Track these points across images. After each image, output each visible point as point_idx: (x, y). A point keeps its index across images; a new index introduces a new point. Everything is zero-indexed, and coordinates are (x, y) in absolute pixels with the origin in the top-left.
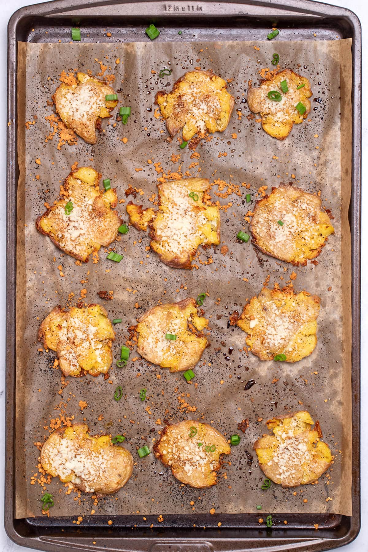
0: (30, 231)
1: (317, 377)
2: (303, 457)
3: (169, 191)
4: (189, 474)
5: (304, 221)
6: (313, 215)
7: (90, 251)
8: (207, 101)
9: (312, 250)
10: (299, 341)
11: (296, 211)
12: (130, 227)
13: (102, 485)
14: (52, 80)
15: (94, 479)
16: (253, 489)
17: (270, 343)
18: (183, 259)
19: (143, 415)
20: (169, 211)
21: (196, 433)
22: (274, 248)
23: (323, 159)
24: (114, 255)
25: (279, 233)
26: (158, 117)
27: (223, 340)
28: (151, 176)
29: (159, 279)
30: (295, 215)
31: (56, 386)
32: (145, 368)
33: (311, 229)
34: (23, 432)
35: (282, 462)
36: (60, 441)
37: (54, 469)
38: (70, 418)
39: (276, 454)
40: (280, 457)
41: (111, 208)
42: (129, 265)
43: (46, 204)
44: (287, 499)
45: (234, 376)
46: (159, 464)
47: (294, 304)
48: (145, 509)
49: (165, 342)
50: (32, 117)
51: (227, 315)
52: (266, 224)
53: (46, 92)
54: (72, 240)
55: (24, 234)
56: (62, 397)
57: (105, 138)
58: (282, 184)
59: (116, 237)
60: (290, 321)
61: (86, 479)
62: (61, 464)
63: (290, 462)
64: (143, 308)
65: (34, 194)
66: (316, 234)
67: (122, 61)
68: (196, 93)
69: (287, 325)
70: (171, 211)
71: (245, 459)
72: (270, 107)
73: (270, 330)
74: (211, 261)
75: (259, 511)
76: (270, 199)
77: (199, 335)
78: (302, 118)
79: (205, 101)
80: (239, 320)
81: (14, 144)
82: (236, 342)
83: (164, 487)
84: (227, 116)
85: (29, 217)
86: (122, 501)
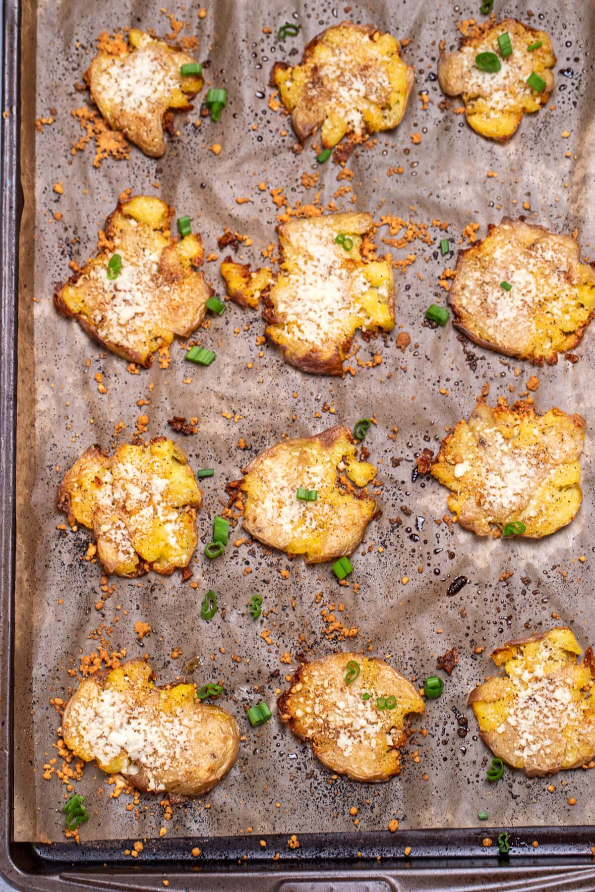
0: (43, 312)
1: (585, 568)
2: (565, 714)
3: (298, 235)
4: (346, 754)
5: (550, 281)
6: (566, 270)
7: (155, 345)
8: (365, 77)
9: (567, 334)
10: (548, 498)
11: (534, 265)
12: (227, 304)
13: (180, 774)
14: (83, 47)
15: (164, 764)
16: (471, 781)
17: (494, 504)
18: (327, 353)
19: (256, 646)
20: (300, 270)
21: (358, 675)
22: (496, 331)
23: (579, 174)
24: (199, 352)
25: (505, 304)
26: (276, 108)
27: (403, 504)
28: (265, 212)
29: (283, 394)
30: (532, 272)
31: (92, 594)
32: (258, 558)
33: (564, 295)
34: (28, 678)
35: (524, 725)
36: (99, 694)
37: (87, 746)
38: (119, 654)
39: (512, 711)
40: (520, 716)
41: (194, 268)
42: (226, 371)
43: (72, 263)
44: (536, 798)
45: (427, 569)
46: (288, 738)
47: (536, 432)
48: (263, 824)
49: (297, 506)
50: (48, 112)
51: (411, 457)
52: (478, 290)
53: (74, 69)
54: (120, 325)
55: (32, 316)
56: (103, 615)
57: (180, 147)
58: (506, 220)
59: (202, 321)
60: (530, 463)
61: (149, 765)
62: (101, 737)
63: (540, 725)
64: (254, 448)
65: (50, 246)
66: (573, 303)
67: (211, 12)
68: (345, 63)
69: (524, 469)
70: (304, 268)
71: (453, 723)
72: (480, 82)
73: (493, 480)
74: (378, 359)
75: (483, 822)
76: (485, 245)
77: (360, 495)
78: (538, 101)
79: (361, 75)
80: (433, 463)
81: (15, 150)
82: (430, 506)
83: (299, 780)
84: (403, 100)
85: (42, 286)
86: (219, 809)
